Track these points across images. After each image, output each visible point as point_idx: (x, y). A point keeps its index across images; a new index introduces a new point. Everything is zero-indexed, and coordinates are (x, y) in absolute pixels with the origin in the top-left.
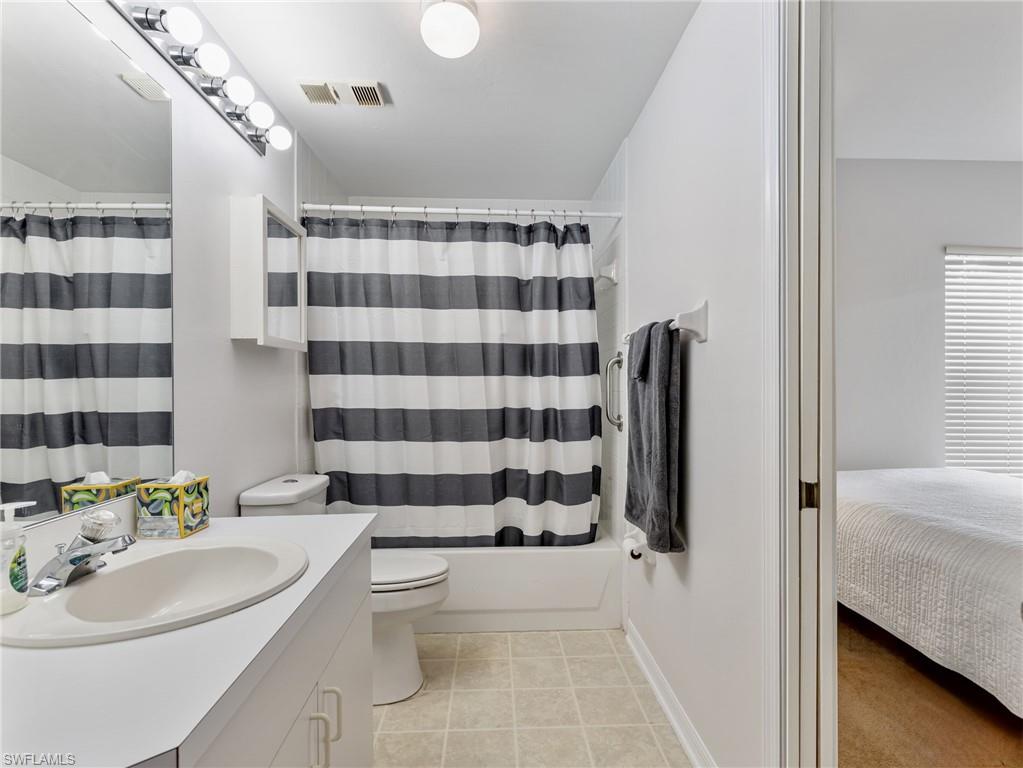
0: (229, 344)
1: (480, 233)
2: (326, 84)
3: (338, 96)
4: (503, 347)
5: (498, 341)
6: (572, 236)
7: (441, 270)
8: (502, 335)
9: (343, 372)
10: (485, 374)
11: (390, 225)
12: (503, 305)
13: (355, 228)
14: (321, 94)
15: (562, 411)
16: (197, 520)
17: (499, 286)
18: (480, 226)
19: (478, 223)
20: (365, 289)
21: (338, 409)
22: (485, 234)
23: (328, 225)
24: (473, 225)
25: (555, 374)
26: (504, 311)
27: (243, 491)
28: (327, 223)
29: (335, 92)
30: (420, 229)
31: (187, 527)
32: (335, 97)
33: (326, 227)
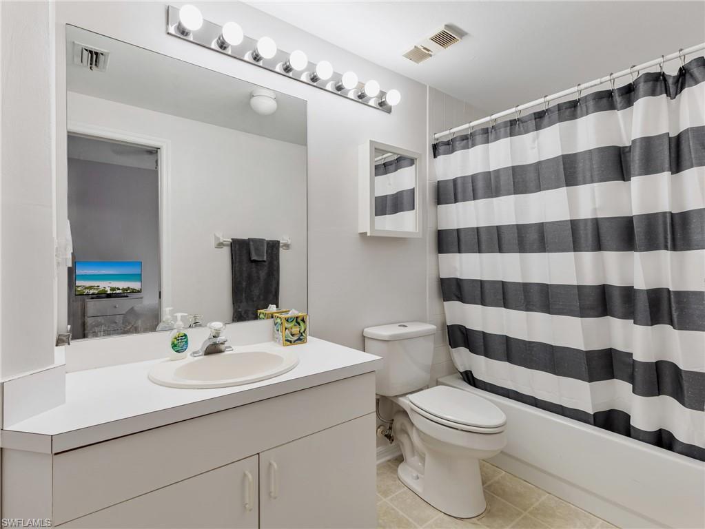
0: (358, 236)
1: (568, 112)
2: (415, 47)
3: (428, 50)
4: (596, 222)
5: (590, 217)
6: (692, 75)
7: (531, 158)
8: (595, 210)
9: (459, 252)
10: (575, 250)
11: (490, 130)
12: (596, 178)
13: (465, 141)
14: (419, 54)
15: (678, 293)
16: (296, 338)
17: (591, 160)
18: (568, 105)
19: (565, 103)
20: (473, 186)
21: (457, 279)
22: (575, 111)
23: (449, 144)
24: (559, 107)
25: (666, 248)
26: (596, 185)
27: (368, 327)
28: (448, 143)
29: (425, 48)
30: (514, 127)
31: (287, 340)
32: (427, 52)
33: (448, 147)
